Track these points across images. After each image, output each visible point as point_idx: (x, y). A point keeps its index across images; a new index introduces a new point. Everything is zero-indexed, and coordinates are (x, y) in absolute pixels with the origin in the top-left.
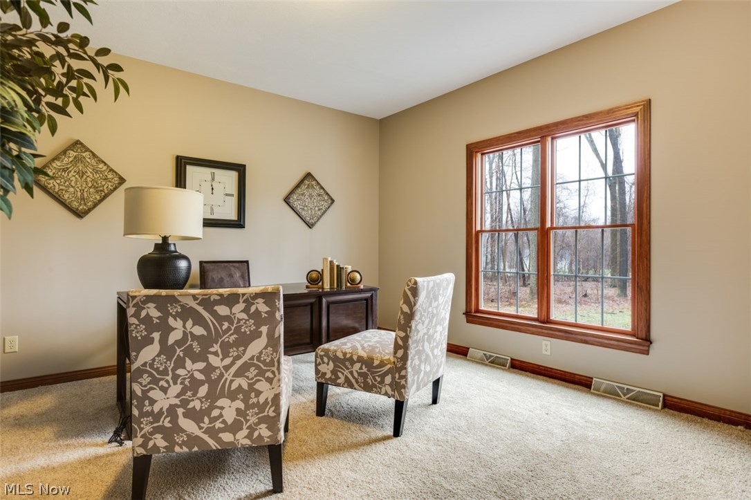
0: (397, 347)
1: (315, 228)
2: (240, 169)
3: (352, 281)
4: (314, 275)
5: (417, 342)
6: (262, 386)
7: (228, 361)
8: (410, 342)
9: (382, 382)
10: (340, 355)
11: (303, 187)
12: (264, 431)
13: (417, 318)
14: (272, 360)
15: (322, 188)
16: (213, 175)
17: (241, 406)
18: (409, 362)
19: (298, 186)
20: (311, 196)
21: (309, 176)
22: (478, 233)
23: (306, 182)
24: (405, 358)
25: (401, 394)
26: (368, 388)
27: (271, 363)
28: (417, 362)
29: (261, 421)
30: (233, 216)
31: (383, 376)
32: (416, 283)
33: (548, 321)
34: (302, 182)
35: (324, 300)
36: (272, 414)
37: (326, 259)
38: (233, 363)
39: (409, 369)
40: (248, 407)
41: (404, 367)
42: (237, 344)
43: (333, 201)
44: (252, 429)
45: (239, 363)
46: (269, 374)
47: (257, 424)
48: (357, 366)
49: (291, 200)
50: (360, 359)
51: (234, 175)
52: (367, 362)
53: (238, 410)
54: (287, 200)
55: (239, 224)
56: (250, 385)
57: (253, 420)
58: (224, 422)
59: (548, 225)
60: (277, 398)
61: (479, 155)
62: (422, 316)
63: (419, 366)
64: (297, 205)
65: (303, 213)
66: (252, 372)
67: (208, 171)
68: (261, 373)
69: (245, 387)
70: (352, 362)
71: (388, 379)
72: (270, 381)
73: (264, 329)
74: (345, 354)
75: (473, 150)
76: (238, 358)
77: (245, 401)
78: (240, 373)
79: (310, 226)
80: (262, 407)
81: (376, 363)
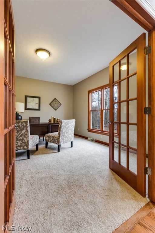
0: (58, 134)
1: (57, 110)
2: (39, 98)
3: (58, 121)
4: (50, 120)
5: (63, 133)
6: (25, 139)
7: (18, 134)
8: (60, 133)
9: (56, 141)
10: (49, 136)
11: (54, 101)
12: (25, 147)
13: (62, 128)
14: (27, 134)
15: (58, 101)
16: (33, 99)
17: (21, 142)
18: (60, 137)
19: (53, 101)
20: (56, 103)
21: (55, 99)
22: (90, 111)
23: (55, 100)
24: (59, 136)
25: (59, 144)
26: (54, 142)
27: (27, 135)
28: (63, 137)
29: (25, 145)
30: (37, 108)
31: (56, 140)
32: (61, 121)
33: (102, 131)
34: (54, 100)
35: (50, 125)
36: (27, 144)
37: (52, 117)
38: (19, 134)
39: (61, 139)
40: (23, 143)
41: (59, 138)
42: (20, 131)
43: (61, 104)
44: (23, 147)
45: (21, 134)
46: (26, 137)
47: (24, 146)
48: (52, 138)
49: (51, 104)
50: (52, 137)
51: (38, 99)
52: (53, 137)
53: (21, 143)
54: (50, 104)
55: (39, 109)
56: (23, 139)
57: (24, 145)
58: (18, 145)
59: (103, 109)
60: (28, 141)
61: (91, 93)
62: (63, 128)
63: (64, 138)
64: (52, 105)
65: (54, 107)
66: (23, 136)
67: (32, 98)
68: (25, 136)
69: (22, 139)
70: (51, 137)
71: (57, 141)
72: (26, 138)
73: (25, 128)
74: (50, 136)
75: (90, 92)
76: (20, 133)
77: (22, 141)
78: (21, 136)
79: (56, 110)
80: (25, 143)
81: (55, 137)
